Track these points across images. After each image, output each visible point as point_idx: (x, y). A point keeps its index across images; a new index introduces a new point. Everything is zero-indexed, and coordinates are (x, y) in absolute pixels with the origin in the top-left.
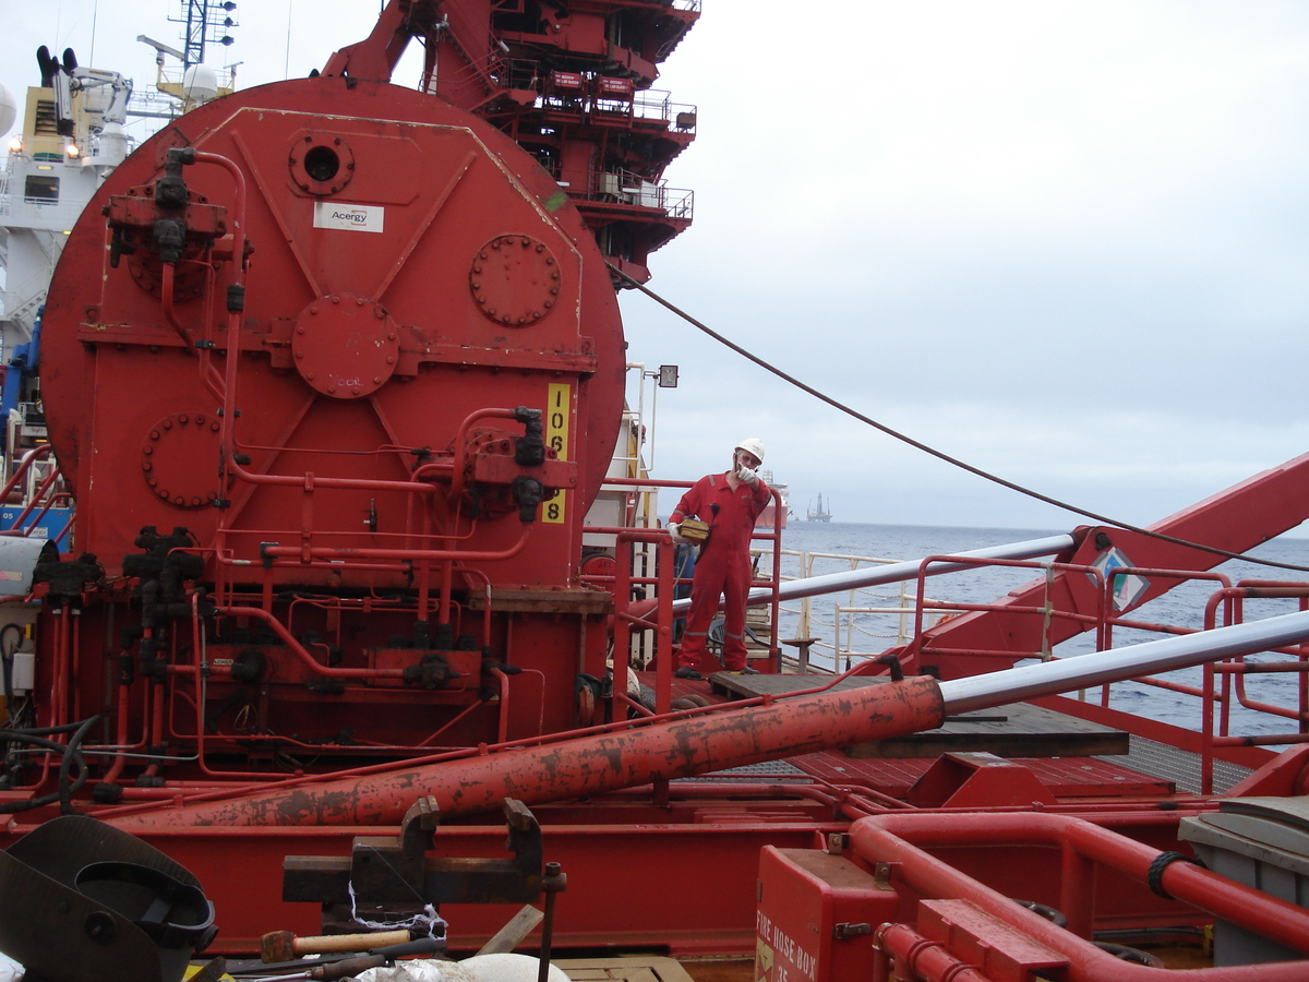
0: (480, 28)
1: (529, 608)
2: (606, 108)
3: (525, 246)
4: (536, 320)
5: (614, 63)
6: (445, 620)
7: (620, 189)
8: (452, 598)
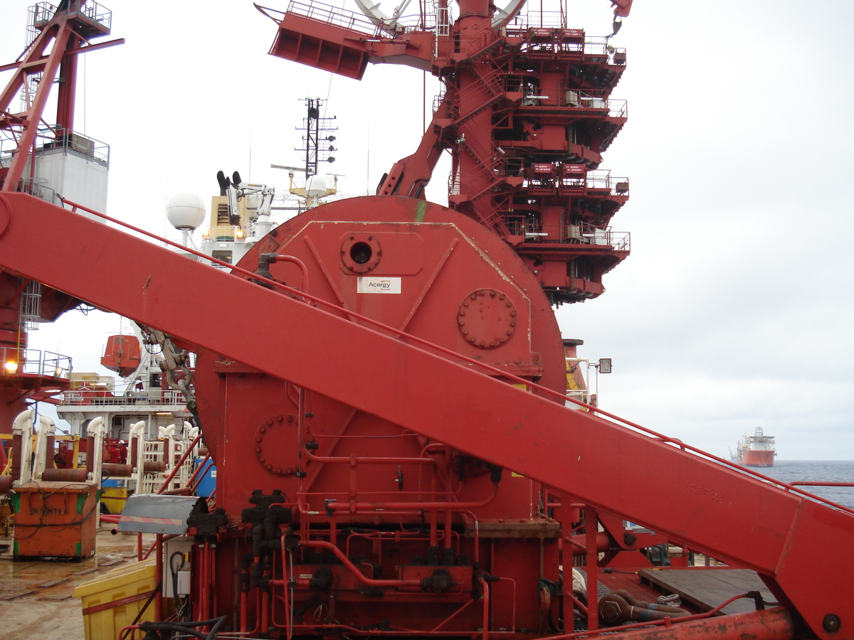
0: (485, 140)
1: (504, 535)
2: (569, 184)
3: (492, 296)
4: (502, 344)
5: (572, 155)
6: (448, 545)
7: (581, 235)
8: (452, 530)
